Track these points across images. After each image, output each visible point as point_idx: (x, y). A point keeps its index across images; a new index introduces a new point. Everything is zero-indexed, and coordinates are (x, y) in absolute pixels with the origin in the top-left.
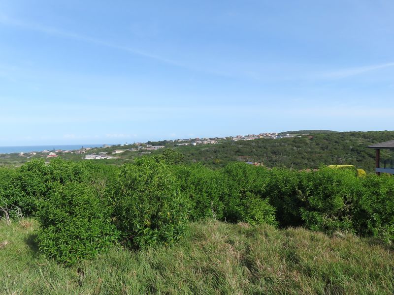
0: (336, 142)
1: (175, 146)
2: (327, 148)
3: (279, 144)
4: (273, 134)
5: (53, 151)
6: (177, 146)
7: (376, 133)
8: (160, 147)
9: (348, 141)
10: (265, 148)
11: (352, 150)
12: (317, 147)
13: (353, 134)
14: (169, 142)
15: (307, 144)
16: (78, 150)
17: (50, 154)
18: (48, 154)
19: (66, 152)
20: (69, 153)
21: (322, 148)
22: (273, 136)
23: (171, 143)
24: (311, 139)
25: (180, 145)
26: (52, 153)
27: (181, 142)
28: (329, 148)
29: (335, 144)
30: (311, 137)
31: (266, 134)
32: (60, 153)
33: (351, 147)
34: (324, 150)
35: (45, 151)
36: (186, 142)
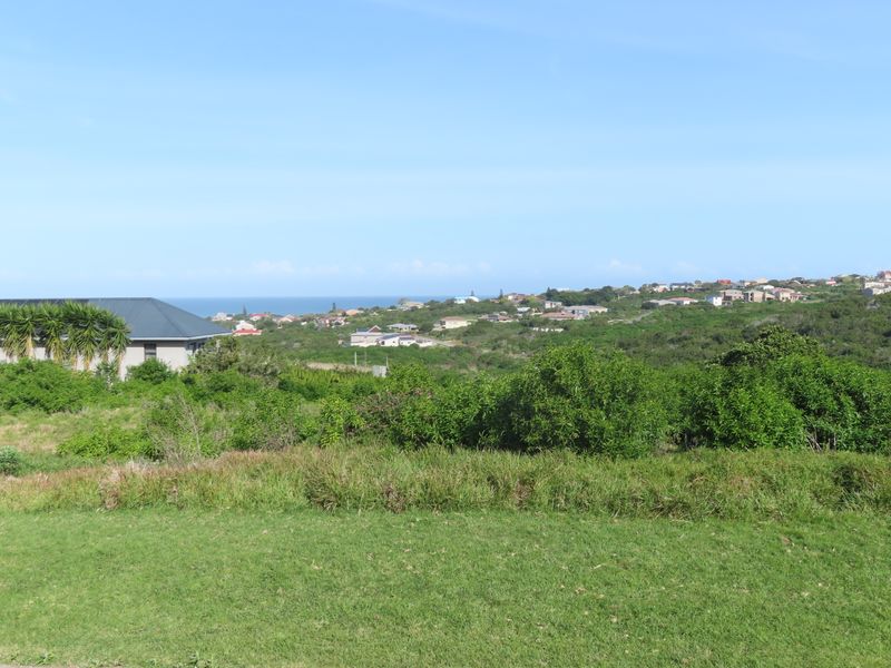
1: (647, 307)
5: (245, 316)
6: (653, 306)
8: (592, 309)
14: (622, 294)
16: (322, 317)
17: (238, 327)
18: (231, 325)
19: (287, 319)
20: (295, 323)
23: (631, 298)
25: (662, 303)
26: (243, 325)
27: (665, 295)
32: (266, 324)
35: (222, 317)
36: (685, 292)
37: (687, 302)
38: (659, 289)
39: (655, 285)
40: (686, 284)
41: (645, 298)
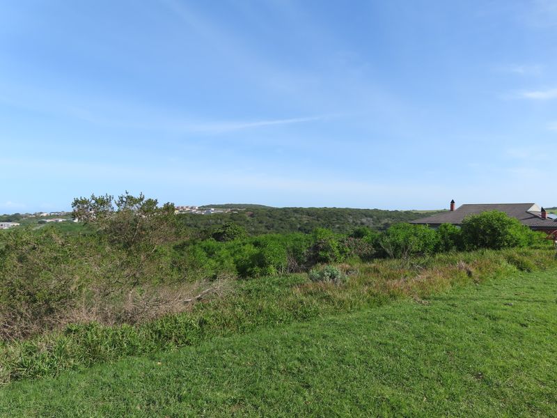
0: (281, 219)
1: (41, 223)
2: (273, 227)
3: (213, 221)
4: (192, 208)
6: (44, 222)
7: (318, 209)
8: (11, 224)
9: (294, 219)
10: (195, 226)
11: (300, 229)
12: (260, 225)
13: (296, 210)
14: (26, 217)
15: (248, 221)
21: (266, 226)
22: (193, 211)
23: (31, 218)
24: (252, 216)
25: (48, 221)
27: (47, 217)
28: (275, 226)
29: (280, 222)
30: (251, 213)
31: (182, 207)
33: (299, 226)
34: (269, 229)
36: (58, 216)
37: (60, 220)
38: (45, 215)
39: (41, 213)
40: (58, 213)
41: (39, 218)
